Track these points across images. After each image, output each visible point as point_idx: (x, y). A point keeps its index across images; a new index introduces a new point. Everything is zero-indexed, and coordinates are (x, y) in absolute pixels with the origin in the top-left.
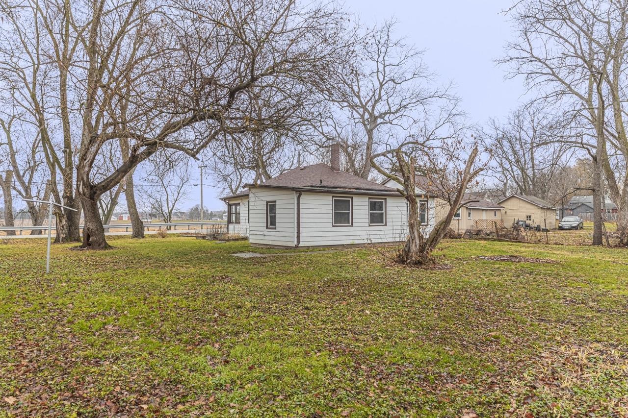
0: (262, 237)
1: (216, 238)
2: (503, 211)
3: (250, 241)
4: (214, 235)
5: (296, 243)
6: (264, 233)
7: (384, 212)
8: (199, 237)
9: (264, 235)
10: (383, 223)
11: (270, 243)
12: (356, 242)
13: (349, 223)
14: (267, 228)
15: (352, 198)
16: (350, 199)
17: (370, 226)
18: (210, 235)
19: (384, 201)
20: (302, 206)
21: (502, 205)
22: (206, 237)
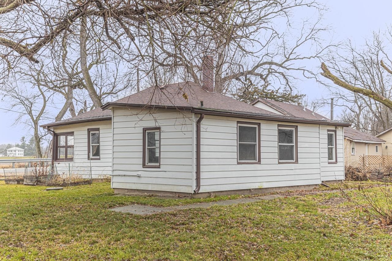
0: (135, 180)
1: (40, 182)
2: (384, 146)
3: (115, 186)
4: (37, 178)
5: (194, 188)
6: (139, 173)
7: (294, 144)
8: (10, 180)
9: (139, 177)
10: (293, 159)
11: (150, 188)
12: (265, 185)
13: (255, 159)
14: (144, 165)
15: (259, 125)
16: (256, 126)
17: (279, 163)
18: (31, 178)
19: (294, 129)
20: (202, 135)
21: (383, 138)
22: (23, 180)
